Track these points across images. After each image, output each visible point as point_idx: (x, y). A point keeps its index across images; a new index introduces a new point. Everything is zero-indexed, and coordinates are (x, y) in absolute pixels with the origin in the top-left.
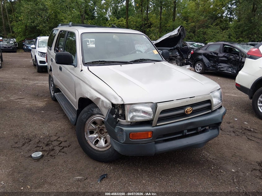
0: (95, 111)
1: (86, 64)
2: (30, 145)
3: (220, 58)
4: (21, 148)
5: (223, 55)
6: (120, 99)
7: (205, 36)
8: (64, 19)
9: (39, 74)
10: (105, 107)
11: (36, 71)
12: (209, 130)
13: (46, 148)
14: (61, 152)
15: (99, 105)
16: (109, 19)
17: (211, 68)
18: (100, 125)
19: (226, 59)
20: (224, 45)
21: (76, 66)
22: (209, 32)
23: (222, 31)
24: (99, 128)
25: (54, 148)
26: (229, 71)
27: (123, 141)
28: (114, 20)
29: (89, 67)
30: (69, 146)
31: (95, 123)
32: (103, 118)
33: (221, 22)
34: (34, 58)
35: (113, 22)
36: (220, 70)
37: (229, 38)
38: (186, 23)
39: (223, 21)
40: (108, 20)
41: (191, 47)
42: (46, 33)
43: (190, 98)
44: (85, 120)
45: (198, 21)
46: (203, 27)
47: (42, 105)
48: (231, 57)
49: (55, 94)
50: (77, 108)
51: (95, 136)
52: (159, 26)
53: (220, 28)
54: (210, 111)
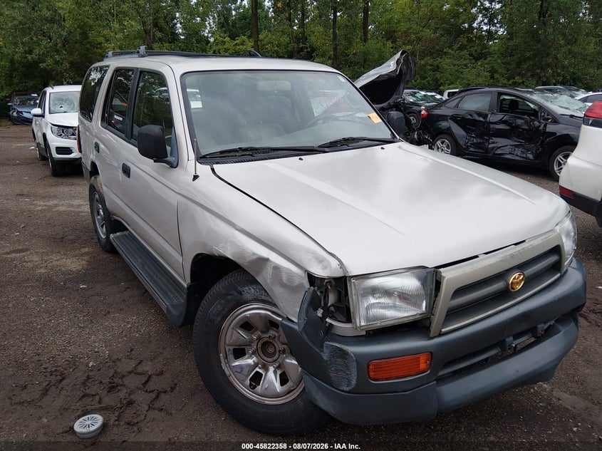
0: (249, 292)
1: (204, 157)
2: (64, 392)
3: (492, 126)
4: (39, 404)
5: (500, 118)
6: (334, 263)
7: (438, 75)
8: (103, 41)
9: (55, 180)
10: (283, 285)
11: (48, 172)
12: (560, 327)
13: (109, 400)
14: (154, 409)
15: (265, 278)
16: (212, 40)
17: (471, 149)
18: (261, 332)
19: (508, 128)
20: (500, 94)
21: (175, 164)
22: (446, 67)
23: (474, 61)
24: (259, 339)
25: (132, 397)
26: (517, 155)
27: (348, 386)
28: (224, 43)
29: (215, 166)
30: (172, 389)
31: (247, 325)
32: (273, 313)
33: (470, 40)
34: (40, 140)
35: (221, 47)
36: (494, 154)
37: (492, 77)
38: (391, 45)
39: (474, 39)
40: (209, 42)
41: (411, 100)
42: (62, 76)
43: (516, 244)
44: (219, 319)
45: (419, 39)
46: (431, 54)
47: (80, 268)
48: (519, 122)
49: (112, 236)
50: (185, 282)
51: (250, 361)
52: (332, 53)
53: (470, 55)
54: (559, 275)
